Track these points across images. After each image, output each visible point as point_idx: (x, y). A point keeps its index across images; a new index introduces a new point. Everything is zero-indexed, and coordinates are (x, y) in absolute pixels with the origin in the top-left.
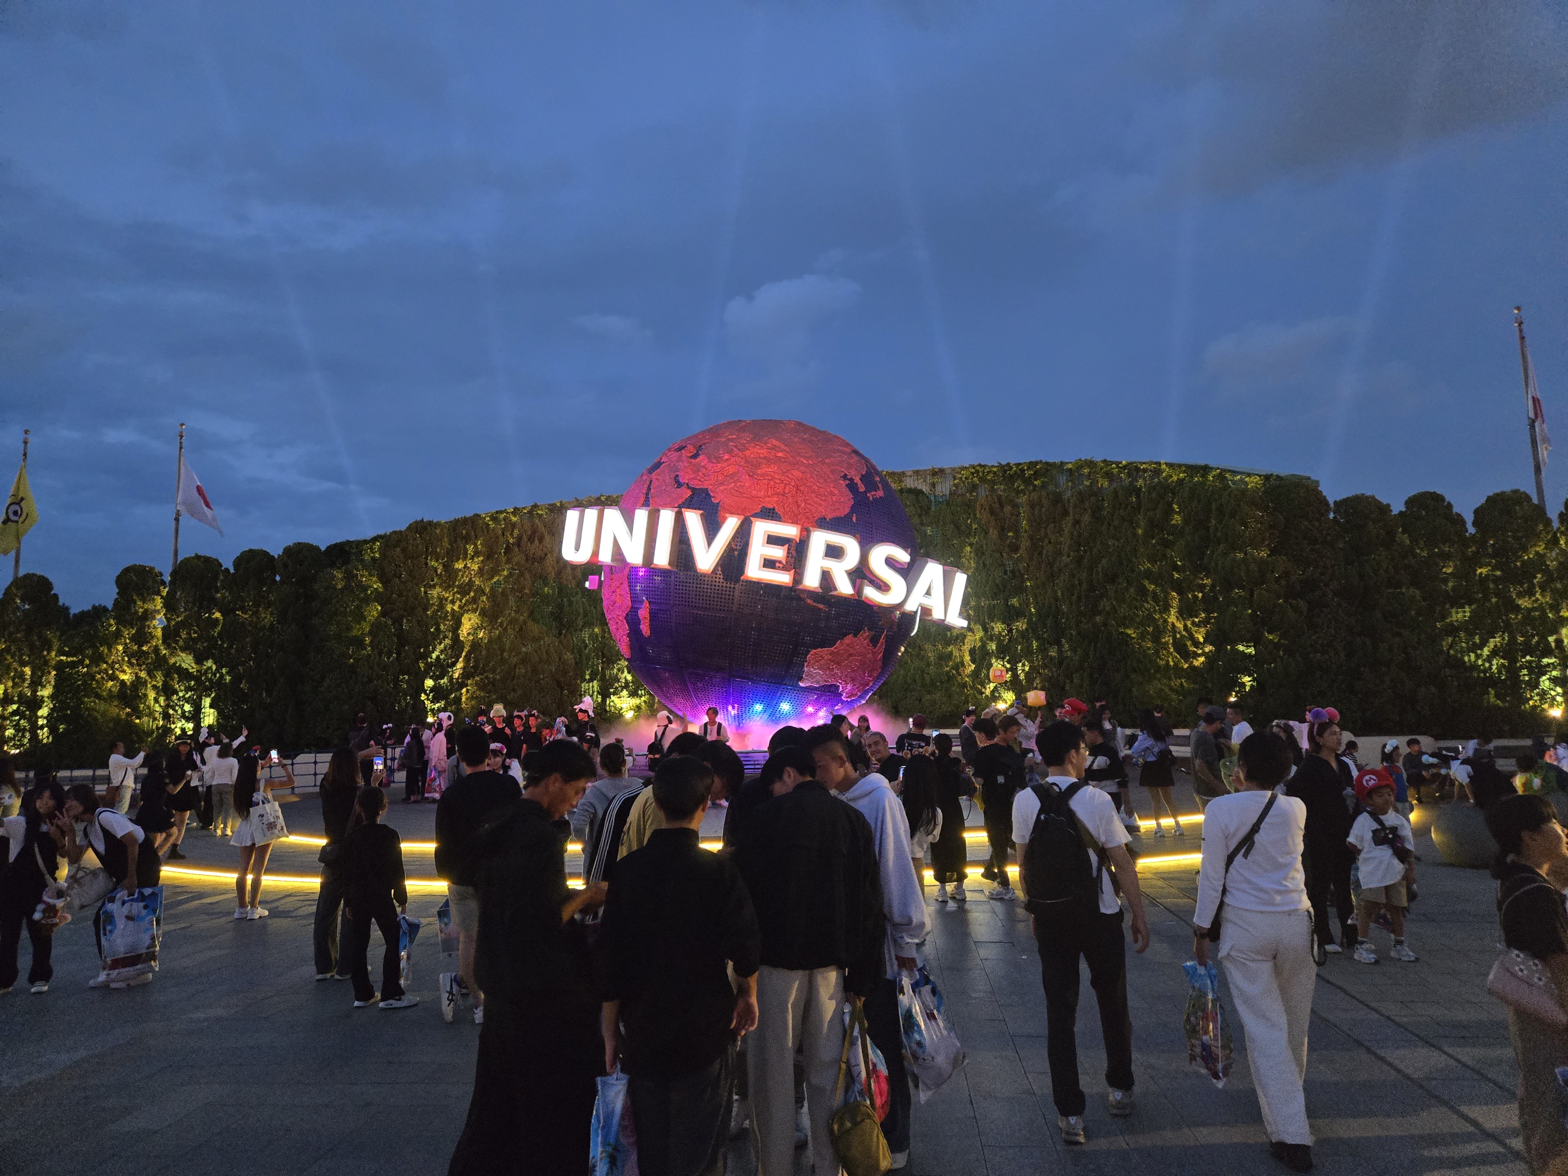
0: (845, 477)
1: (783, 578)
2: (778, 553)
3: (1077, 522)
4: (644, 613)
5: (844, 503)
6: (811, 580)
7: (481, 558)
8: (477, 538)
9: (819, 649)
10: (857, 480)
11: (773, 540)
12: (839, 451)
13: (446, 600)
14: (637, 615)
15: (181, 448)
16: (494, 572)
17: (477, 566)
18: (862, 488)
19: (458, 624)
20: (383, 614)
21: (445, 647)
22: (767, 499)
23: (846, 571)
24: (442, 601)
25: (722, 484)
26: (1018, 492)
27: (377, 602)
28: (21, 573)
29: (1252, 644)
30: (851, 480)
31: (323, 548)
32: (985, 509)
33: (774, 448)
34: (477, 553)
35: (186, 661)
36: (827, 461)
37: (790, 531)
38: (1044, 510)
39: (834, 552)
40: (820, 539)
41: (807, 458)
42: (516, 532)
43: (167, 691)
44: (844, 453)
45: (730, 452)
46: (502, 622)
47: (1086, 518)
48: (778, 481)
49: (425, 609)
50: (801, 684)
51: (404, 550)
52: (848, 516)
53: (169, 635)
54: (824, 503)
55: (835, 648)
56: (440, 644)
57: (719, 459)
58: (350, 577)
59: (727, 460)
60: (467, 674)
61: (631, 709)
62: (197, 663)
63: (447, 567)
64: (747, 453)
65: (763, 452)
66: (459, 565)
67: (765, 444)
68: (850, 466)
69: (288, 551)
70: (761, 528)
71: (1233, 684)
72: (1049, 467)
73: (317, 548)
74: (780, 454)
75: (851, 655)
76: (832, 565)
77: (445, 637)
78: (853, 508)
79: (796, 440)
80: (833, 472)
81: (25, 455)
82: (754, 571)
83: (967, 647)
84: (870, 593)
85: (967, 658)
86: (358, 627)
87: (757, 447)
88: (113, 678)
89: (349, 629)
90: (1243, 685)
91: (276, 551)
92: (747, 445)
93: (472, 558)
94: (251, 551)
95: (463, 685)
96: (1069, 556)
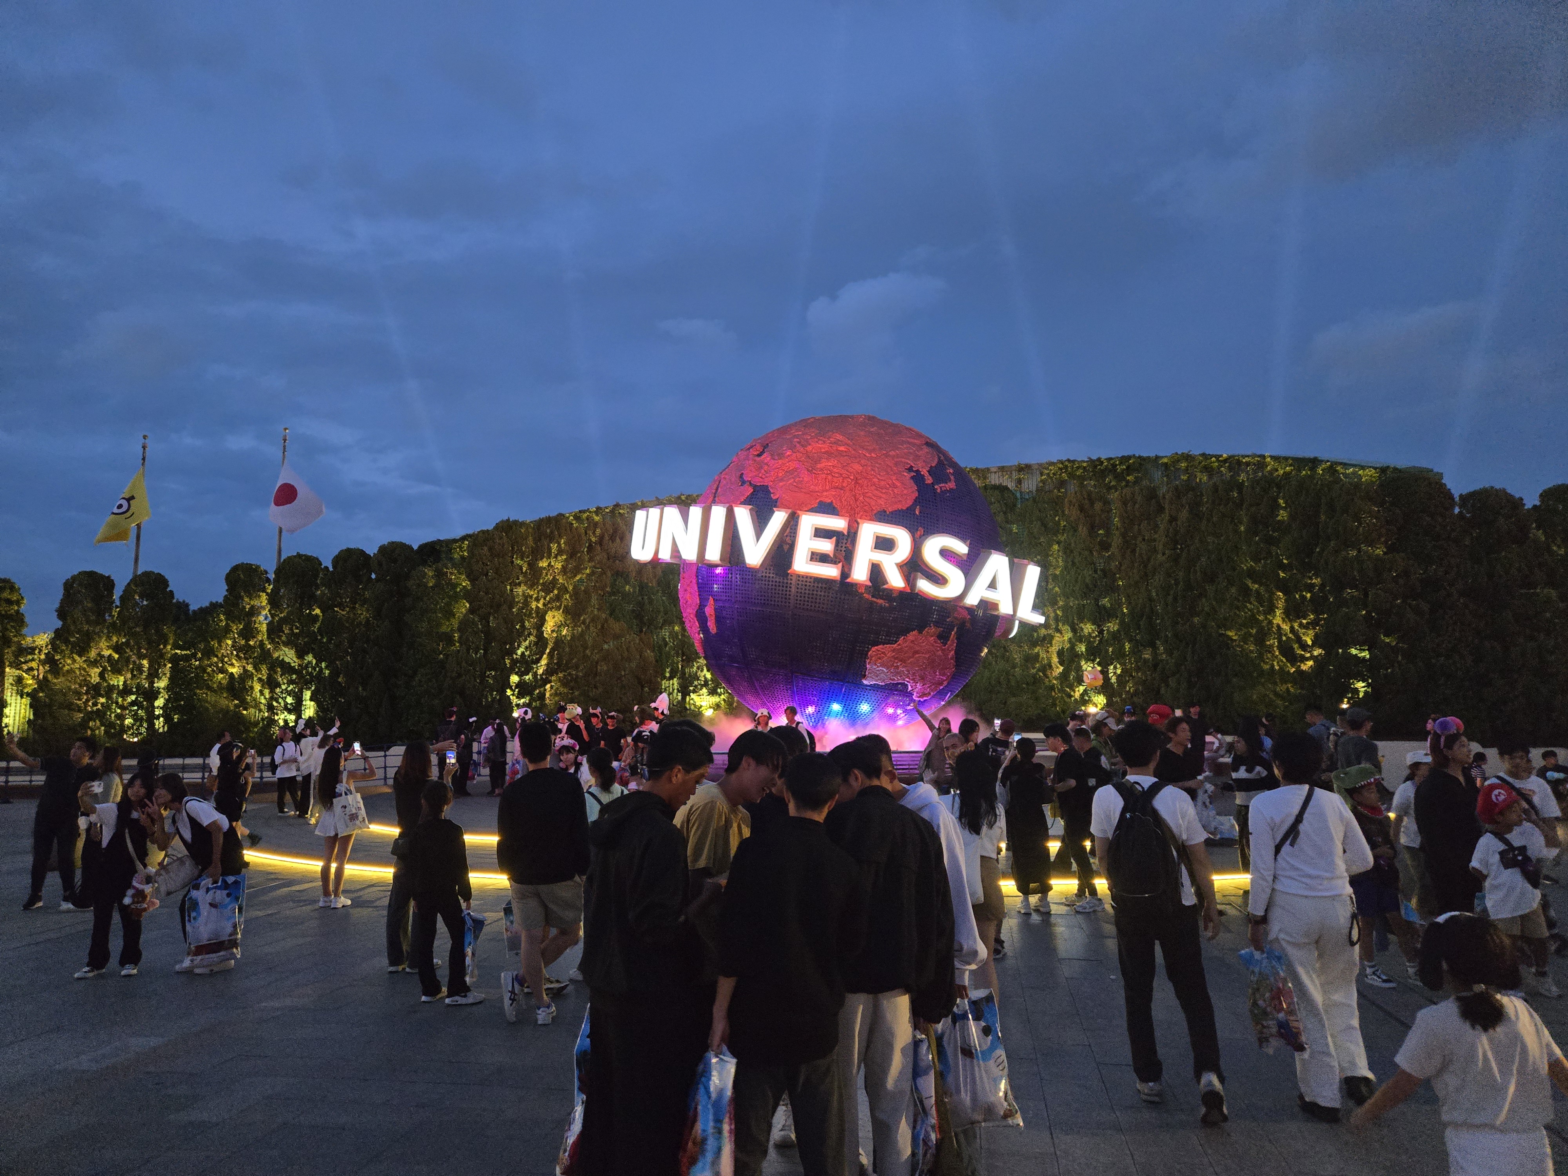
0: (910, 469)
1: (831, 572)
2: (826, 546)
3: (1173, 519)
4: (710, 610)
5: (907, 494)
6: (860, 574)
7: (564, 557)
8: (560, 537)
9: (881, 646)
10: (924, 472)
11: (821, 533)
12: (909, 443)
13: (531, 597)
14: (704, 613)
15: (284, 451)
16: (577, 570)
17: (560, 564)
18: (929, 480)
19: (542, 621)
20: (471, 611)
21: (530, 644)
22: (825, 494)
23: (897, 564)
24: (527, 598)
25: (782, 480)
26: (1109, 488)
27: (465, 599)
28: (139, 573)
29: (1367, 648)
30: (918, 471)
31: (415, 547)
32: (1074, 506)
33: (837, 443)
34: (560, 552)
35: (289, 655)
36: (891, 453)
37: (838, 523)
38: (1137, 506)
39: (885, 544)
40: (869, 531)
41: (870, 452)
42: (598, 531)
43: (272, 684)
44: (914, 445)
45: (792, 448)
46: (584, 620)
47: (1184, 514)
48: (837, 475)
49: (511, 607)
50: (865, 682)
51: (490, 549)
52: (911, 509)
53: (274, 631)
54: (884, 496)
55: (899, 645)
56: (525, 640)
57: (781, 456)
58: (440, 574)
59: (789, 456)
60: (550, 671)
61: (710, 707)
62: (298, 658)
63: (532, 565)
64: (809, 448)
65: (825, 447)
66: (543, 564)
67: (828, 439)
68: (917, 457)
69: (382, 549)
70: (808, 522)
71: (1347, 689)
72: (1142, 461)
73: (410, 547)
74: (842, 448)
75: (917, 652)
76: (881, 557)
77: (530, 634)
78: (916, 501)
79: (862, 433)
80: (896, 464)
81: (144, 459)
82: (801, 564)
83: (1054, 649)
84: (924, 585)
85: (1055, 659)
86: (447, 623)
87: (820, 442)
88: (222, 671)
89: (439, 625)
90: (1356, 691)
91: (372, 550)
92: (810, 441)
93: (556, 557)
94: (348, 550)
95: (546, 681)
96: (1164, 554)
